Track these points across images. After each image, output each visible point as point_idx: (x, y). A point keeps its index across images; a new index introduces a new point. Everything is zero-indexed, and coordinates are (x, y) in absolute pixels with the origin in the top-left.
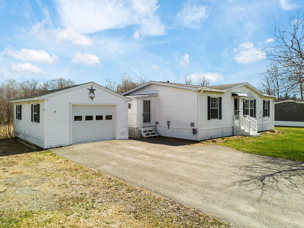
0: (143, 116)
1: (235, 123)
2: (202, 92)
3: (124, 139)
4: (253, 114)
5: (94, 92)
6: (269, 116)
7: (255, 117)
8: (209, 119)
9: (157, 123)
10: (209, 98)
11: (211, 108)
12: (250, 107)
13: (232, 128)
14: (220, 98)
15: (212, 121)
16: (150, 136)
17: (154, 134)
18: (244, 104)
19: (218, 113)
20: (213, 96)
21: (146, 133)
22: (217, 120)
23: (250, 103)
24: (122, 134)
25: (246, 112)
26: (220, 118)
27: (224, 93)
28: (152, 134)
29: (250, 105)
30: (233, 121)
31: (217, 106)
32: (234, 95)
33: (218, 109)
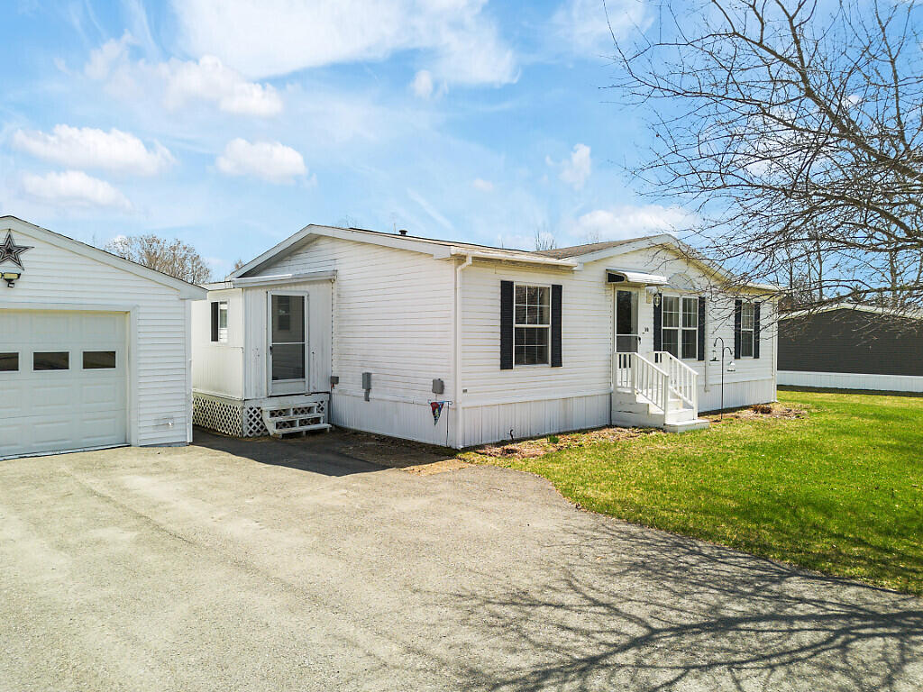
0: (271, 357)
1: (619, 379)
2: (469, 261)
3: (169, 445)
4: (694, 348)
5: (22, 257)
6: (757, 356)
7: (701, 358)
8: (506, 364)
9: (334, 381)
10: (507, 287)
11: (515, 325)
12: (681, 322)
13: (608, 397)
14: (557, 290)
15: (521, 372)
16: (297, 428)
17: (316, 421)
18: (657, 311)
19: (547, 343)
20: (522, 279)
21: (280, 419)
22: (542, 371)
23: (681, 307)
24: (163, 423)
25: (663, 342)
26: (557, 362)
27: (569, 269)
28: (303, 422)
29: (681, 317)
30: (611, 375)
31: (545, 318)
32: (614, 278)
33: (547, 329)
